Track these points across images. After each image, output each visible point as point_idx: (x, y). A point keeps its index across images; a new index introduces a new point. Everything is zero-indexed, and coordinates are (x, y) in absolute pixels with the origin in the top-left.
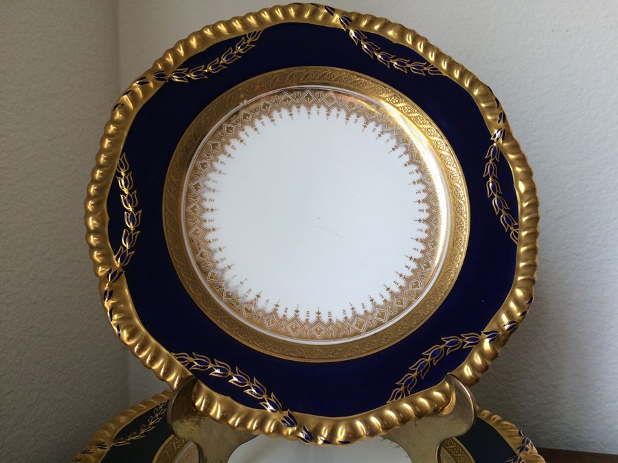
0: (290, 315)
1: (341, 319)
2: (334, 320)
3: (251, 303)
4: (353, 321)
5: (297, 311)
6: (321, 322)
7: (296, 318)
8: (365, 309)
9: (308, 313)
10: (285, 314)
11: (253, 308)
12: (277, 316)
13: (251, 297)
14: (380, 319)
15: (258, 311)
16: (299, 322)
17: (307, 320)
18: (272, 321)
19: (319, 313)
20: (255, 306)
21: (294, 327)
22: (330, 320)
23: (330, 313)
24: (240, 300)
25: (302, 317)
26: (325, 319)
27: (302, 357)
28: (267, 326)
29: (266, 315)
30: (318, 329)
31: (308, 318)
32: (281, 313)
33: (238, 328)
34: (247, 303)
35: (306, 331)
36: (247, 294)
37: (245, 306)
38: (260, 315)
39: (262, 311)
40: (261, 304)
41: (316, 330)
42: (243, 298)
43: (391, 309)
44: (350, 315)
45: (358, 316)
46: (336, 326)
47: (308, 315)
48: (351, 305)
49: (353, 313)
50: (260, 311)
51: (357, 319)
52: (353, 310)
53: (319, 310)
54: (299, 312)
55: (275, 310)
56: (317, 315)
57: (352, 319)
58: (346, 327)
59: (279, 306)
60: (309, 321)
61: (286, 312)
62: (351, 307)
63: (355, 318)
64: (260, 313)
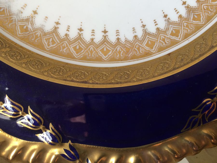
0: (73, 34)
1: (130, 38)
2: (123, 40)
3: (27, 20)
4: (143, 40)
5: (81, 30)
6: (108, 42)
7: (80, 38)
8: (157, 26)
9: (93, 31)
10: (67, 32)
11: (30, 27)
12: (58, 35)
13: (27, 13)
14: (173, 38)
15: (35, 30)
16: (84, 42)
17: (92, 39)
18: (53, 41)
19: (105, 32)
20: (32, 24)
21: (78, 47)
22: (118, 39)
23: (117, 32)
24: (14, 17)
25: (87, 37)
26: (112, 38)
27: (86, 82)
28: (46, 46)
29: (45, 34)
30: (105, 49)
31: (93, 37)
32: (62, 32)
33: (8, 49)
34: (22, 20)
35: (91, 52)
36: (22, 10)
37: (20, 24)
38: (39, 34)
39: (41, 29)
40: (39, 21)
41: (102, 50)
42: (17, 15)
43: (187, 26)
44: (140, 34)
45: (149, 34)
46: (124, 46)
47: (93, 34)
48: (142, 22)
49: (144, 31)
50: (37, 30)
51: (148, 37)
52: (144, 28)
53: (105, 28)
54: (83, 30)
55: (56, 28)
56: (103, 34)
57: (142, 38)
58: (136, 47)
59: (60, 24)
60: (95, 40)
61: (69, 31)
62: (141, 25)
63: (146, 37)
64: (38, 32)
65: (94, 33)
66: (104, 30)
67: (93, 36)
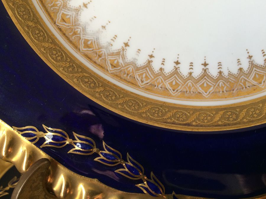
0: (169, 68)
1: (235, 71)
2: (226, 73)
3: (118, 54)
4: (250, 73)
5: (177, 63)
6: (209, 76)
7: (176, 72)
9: (191, 64)
10: (162, 66)
11: (121, 61)
12: (151, 70)
13: (117, 46)
16: (181, 77)
17: (190, 74)
18: (146, 77)
19: (205, 64)
20: (124, 58)
21: (174, 83)
22: (220, 73)
23: (220, 64)
24: (104, 51)
25: (184, 70)
26: (213, 72)
27: (188, 125)
28: (140, 83)
29: (138, 69)
30: (205, 85)
31: (191, 71)
32: (156, 66)
33: (102, 89)
34: (112, 54)
35: (190, 87)
36: (112, 42)
37: (110, 58)
38: (131, 69)
39: (133, 63)
40: (130, 54)
41: (202, 86)
42: (107, 48)
44: (245, 66)
45: (257, 66)
46: (227, 80)
47: (191, 67)
48: (248, 53)
49: (250, 63)
50: (129, 65)
51: (255, 70)
52: (250, 59)
53: (205, 61)
54: (179, 63)
55: (149, 62)
56: (203, 67)
57: (248, 70)
58: (241, 82)
59: (154, 57)
60: (193, 75)
61: (164, 64)
62: (247, 55)
63: (252, 70)
64: (130, 67)
65: (193, 66)
66: (204, 62)
67: (191, 69)
